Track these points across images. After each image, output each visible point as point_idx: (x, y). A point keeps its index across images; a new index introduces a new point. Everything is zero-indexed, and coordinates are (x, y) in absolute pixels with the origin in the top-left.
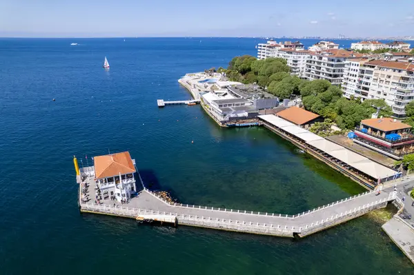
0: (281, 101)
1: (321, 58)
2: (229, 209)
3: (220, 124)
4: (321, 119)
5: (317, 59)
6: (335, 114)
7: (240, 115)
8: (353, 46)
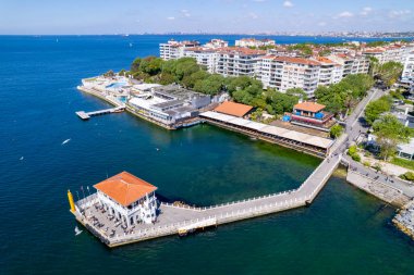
0: (212, 97)
1: (232, 56)
2: (241, 200)
3: (168, 127)
4: (254, 109)
5: (228, 57)
6: (264, 104)
7: (183, 116)
8: (237, 43)
